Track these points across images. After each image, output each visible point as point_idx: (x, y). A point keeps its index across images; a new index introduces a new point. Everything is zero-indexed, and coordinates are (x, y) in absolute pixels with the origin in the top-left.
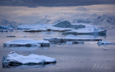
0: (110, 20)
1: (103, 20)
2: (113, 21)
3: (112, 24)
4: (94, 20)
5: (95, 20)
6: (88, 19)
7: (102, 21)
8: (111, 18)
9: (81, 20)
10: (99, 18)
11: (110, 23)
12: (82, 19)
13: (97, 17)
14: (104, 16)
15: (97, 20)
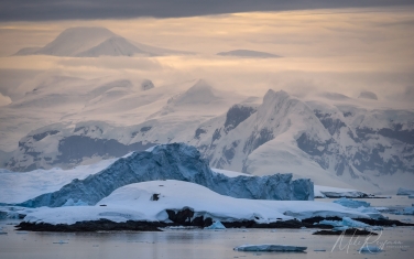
0: (324, 135)
1: (266, 136)
2: (343, 140)
3: (340, 170)
4: (199, 132)
5: (206, 138)
6: (145, 129)
7: (262, 141)
8: (331, 124)
9: (94, 135)
10: (237, 115)
11: (323, 164)
12: (99, 126)
13: (222, 112)
14: (281, 101)
15: (216, 136)
